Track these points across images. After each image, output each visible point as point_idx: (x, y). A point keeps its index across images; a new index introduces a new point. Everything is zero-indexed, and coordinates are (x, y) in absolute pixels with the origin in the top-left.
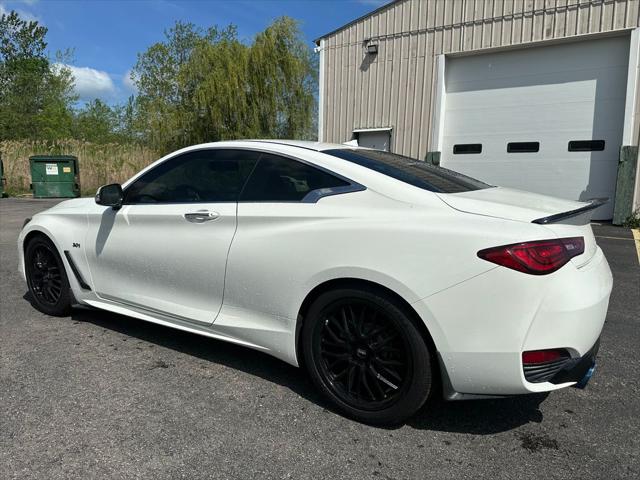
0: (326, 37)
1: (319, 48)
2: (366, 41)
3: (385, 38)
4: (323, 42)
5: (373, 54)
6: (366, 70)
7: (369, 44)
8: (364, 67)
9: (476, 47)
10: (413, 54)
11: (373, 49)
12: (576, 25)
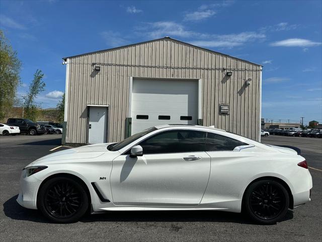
0: (70, 58)
1: (66, 63)
2: (93, 64)
3: (104, 64)
4: (68, 60)
5: (97, 70)
6: (93, 77)
7: (95, 66)
8: (92, 76)
9: (146, 76)
10: (118, 74)
11: (97, 68)
12: (181, 75)
